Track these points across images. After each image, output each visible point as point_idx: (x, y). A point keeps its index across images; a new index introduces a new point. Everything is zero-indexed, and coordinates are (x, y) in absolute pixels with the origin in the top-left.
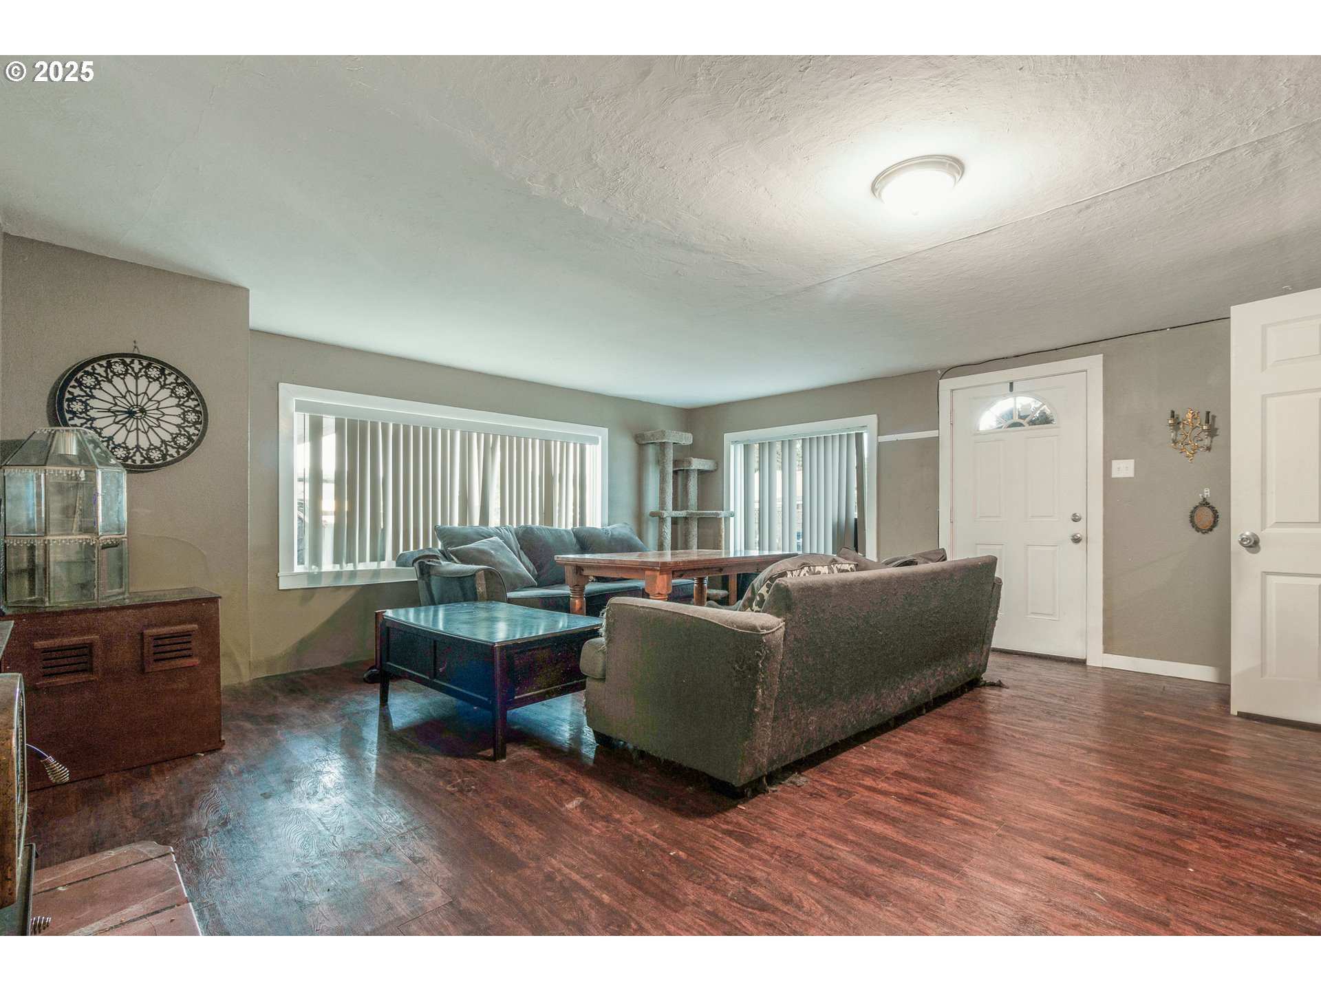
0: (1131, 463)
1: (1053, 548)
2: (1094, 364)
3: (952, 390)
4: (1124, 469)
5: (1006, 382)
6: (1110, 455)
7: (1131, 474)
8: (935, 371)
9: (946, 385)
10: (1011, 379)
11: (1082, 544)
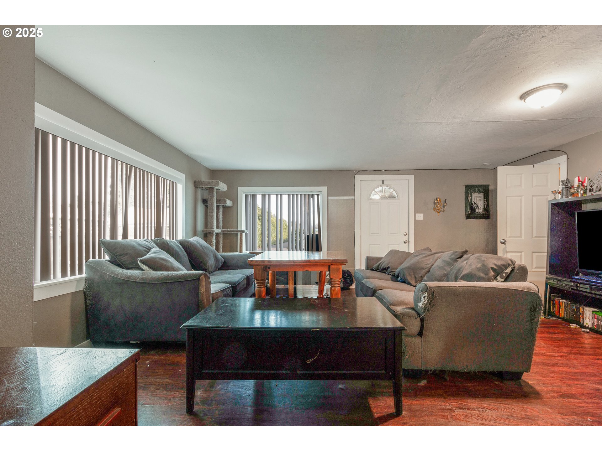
0: (422, 215)
1: (398, 246)
2: (411, 178)
3: (360, 180)
4: (420, 217)
5: (381, 180)
6: (416, 212)
7: (422, 219)
8: (353, 171)
9: (358, 178)
10: (383, 179)
11: (407, 243)
